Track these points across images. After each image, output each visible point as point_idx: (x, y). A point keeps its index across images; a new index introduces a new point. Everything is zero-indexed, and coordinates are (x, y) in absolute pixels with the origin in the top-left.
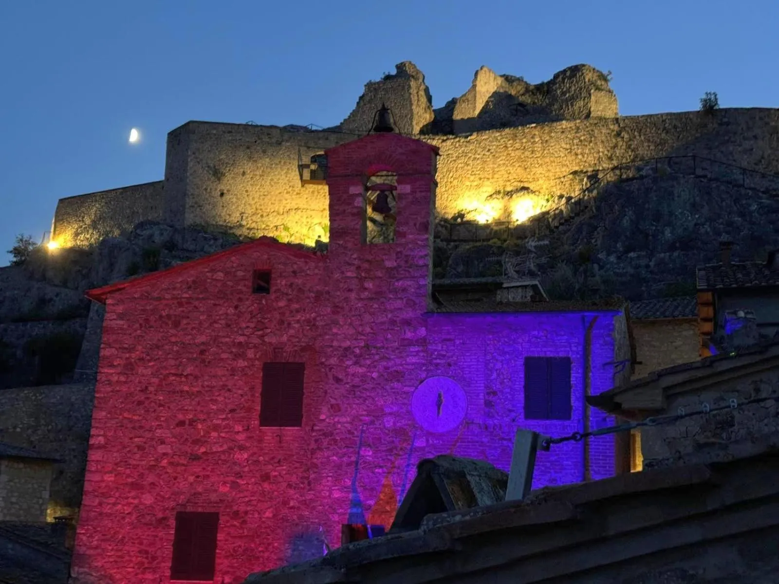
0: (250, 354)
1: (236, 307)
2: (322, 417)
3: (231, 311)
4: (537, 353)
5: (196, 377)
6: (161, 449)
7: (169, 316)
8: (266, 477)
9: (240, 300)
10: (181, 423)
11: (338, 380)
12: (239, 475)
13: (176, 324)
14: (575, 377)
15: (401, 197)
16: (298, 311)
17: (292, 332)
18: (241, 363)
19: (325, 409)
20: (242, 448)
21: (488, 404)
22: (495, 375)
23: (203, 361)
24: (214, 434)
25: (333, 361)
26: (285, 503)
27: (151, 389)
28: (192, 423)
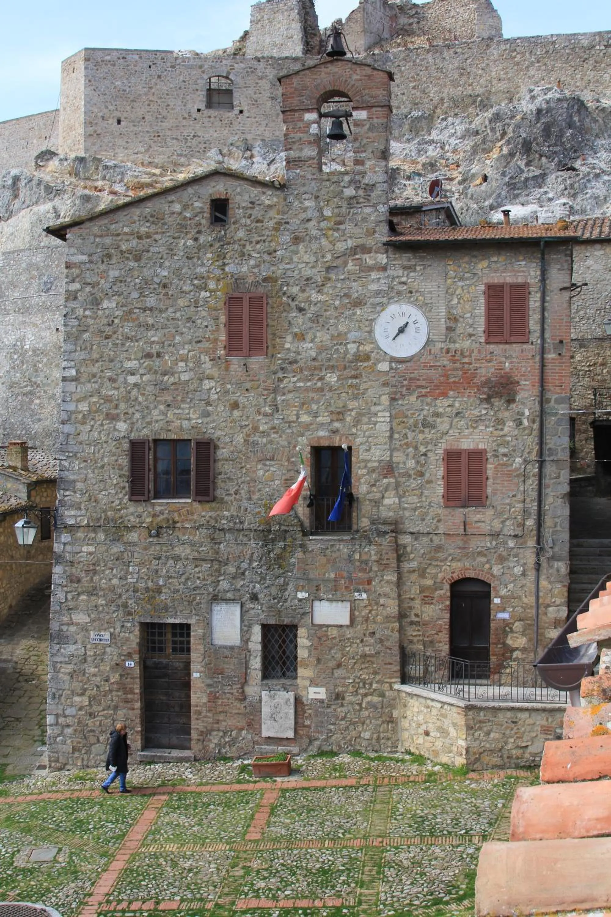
0: (212, 285)
1: (196, 239)
2: (287, 346)
3: (190, 243)
4: (496, 279)
5: (161, 311)
6: (132, 379)
7: (129, 251)
8: (235, 406)
9: (199, 232)
10: (149, 356)
11: (301, 310)
12: (208, 404)
13: (138, 259)
14: (534, 301)
15: (357, 124)
16: (258, 242)
17: (252, 262)
18: (204, 294)
19: (289, 338)
20: (210, 378)
21: (449, 329)
22: (455, 301)
23: (166, 294)
24: (182, 364)
25: (295, 290)
26: (255, 429)
27: (116, 321)
28: (159, 355)
